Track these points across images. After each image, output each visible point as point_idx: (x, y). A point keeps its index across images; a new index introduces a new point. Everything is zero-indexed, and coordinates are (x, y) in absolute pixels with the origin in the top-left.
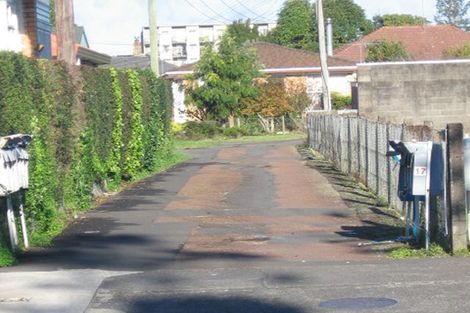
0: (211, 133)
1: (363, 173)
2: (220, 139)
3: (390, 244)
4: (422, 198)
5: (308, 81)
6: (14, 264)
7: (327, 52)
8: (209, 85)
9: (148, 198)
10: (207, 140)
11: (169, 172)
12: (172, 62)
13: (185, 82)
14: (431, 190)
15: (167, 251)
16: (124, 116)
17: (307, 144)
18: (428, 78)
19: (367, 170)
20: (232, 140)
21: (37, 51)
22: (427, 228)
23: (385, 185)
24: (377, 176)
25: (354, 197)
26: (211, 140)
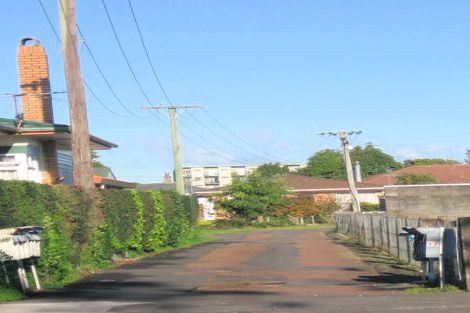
0: (240, 225)
1: (385, 246)
2: (250, 228)
3: (405, 285)
4: (437, 259)
5: (338, 196)
6: (22, 299)
7: (355, 180)
8: (237, 199)
9: (168, 261)
10: (236, 230)
11: (193, 247)
12: (204, 187)
13: (214, 197)
14: (443, 255)
15: (175, 290)
16: (145, 216)
17: (336, 231)
18: (455, 193)
19: (389, 244)
20: (262, 229)
21: (57, 181)
22: (441, 276)
23: (406, 253)
24: (398, 247)
25: (375, 260)
26: (240, 230)
